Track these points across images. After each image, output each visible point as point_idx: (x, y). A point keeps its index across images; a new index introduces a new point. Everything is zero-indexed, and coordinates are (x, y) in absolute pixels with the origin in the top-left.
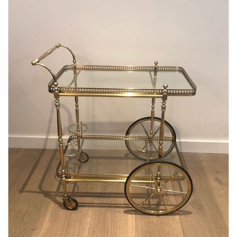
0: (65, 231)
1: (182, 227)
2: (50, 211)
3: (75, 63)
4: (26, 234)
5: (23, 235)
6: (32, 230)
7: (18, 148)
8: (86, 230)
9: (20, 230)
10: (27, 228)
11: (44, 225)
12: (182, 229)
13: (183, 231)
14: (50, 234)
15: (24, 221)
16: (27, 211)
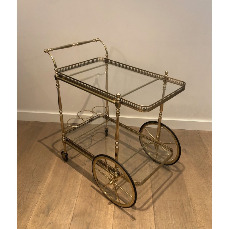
0: (63, 184)
2: (52, 170)
3: (107, 56)
4: (34, 184)
5: (32, 185)
6: (39, 182)
7: (28, 121)
8: (79, 184)
9: (30, 182)
10: (35, 181)
11: (48, 179)
14: (52, 185)
15: (33, 175)
16: (35, 169)
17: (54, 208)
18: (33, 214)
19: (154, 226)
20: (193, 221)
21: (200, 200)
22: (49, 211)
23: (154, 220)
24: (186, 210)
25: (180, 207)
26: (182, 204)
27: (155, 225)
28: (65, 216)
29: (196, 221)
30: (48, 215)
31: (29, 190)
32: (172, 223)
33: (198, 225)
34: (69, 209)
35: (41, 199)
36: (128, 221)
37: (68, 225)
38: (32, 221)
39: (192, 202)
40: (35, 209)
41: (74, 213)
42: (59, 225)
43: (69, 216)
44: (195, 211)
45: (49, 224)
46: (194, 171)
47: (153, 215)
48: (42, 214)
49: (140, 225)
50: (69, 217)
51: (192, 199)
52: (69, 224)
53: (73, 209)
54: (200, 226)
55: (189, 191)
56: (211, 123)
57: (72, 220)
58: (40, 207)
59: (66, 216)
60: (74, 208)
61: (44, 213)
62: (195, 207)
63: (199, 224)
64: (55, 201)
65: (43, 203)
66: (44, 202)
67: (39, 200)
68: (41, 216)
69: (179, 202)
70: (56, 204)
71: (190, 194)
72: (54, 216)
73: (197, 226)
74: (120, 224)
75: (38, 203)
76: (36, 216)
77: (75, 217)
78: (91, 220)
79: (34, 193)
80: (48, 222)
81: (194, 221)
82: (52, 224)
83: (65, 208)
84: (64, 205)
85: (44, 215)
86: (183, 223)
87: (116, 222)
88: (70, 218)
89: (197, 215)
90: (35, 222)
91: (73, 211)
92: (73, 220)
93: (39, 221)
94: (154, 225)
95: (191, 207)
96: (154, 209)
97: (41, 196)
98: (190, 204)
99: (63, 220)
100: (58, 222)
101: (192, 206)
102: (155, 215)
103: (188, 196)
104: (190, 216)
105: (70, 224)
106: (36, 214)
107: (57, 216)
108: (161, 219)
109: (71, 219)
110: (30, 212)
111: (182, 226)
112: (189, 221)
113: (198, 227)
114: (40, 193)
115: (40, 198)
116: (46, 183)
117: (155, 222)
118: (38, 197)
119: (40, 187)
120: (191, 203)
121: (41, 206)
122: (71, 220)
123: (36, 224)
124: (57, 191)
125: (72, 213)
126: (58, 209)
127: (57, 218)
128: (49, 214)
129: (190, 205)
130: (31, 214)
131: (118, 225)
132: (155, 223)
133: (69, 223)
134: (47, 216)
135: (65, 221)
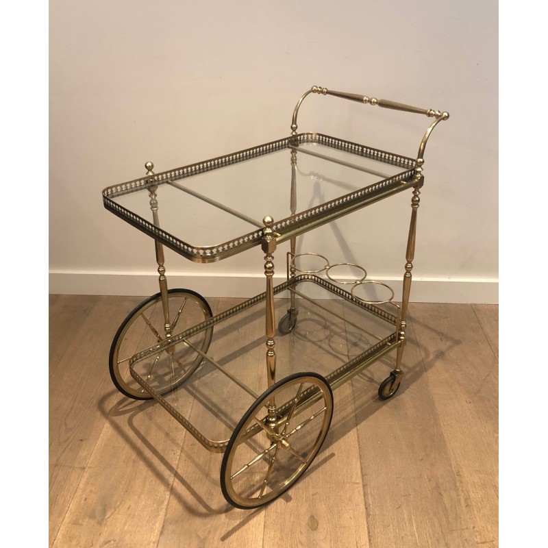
1: (358, 437)
4: (70, 446)
5: (65, 449)
6: (82, 440)
9: (59, 440)
10: (72, 437)
11: (103, 433)
12: (358, 442)
13: (359, 445)
14: (114, 447)
15: (66, 425)
16: (72, 408)
17: (118, 504)
18: (66, 519)
19: (368, 544)
20: (465, 527)
21: (481, 475)
22: (104, 512)
23: (366, 529)
24: (446, 501)
25: (432, 494)
26: (438, 486)
27: (370, 540)
28: (145, 523)
29: (474, 528)
30: (102, 520)
31: (58, 460)
32: (413, 535)
33: (478, 537)
34: (155, 505)
35: (87, 483)
36: (301, 533)
37: (152, 544)
38: (64, 536)
39: (461, 482)
40: (71, 505)
41: (166, 515)
42: (129, 545)
43: (155, 522)
44: (469, 503)
45: (105, 544)
46: (465, 403)
47: (364, 515)
48: (87, 520)
49: (331, 541)
50: (154, 524)
51: (461, 473)
52: (154, 542)
53: (164, 506)
54: (484, 540)
55: (454, 454)
56: (497, 284)
57: (161, 533)
58: (83, 502)
59: (148, 522)
60: (166, 503)
61: (92, 516)
62: (468, 492)
63: (480, 534)
64: (121, 487)
65: (91, 491)
66: (93, 488)
67: (81, 486)
68: (85, 524)
69: (430, 480)
70: (122, 493)
71: (457, 462)
72: (118, 523)
73: (476, 540)
74: (282, 539)
75: (79, 492)
76: (75, 524)
77: (170, 524)
78: (209, 532)
79: (70, 467)
80: (102, 540)
81: (467, 528)
82: (112, 542)
83: (143, 503)
84: (143, 497)
85: (93, 522)
86: (440, 533)
87: (272, 533)
88: (158, 527)
89: (476, 512)
90: (71, 539)
91: (164, 510)
92: (165, 532)
93: (80, 536)
94: (368, 541)
95: (460, 492)
96: (365, 501)
97: (86, 475)
98: (456, 486)
99: (139, 531)
100: (127, 538)
101: (462, 491)
102: (368, 515)
103: (450, 465)
104: (456, 515)
105: (156, 543)
106: (74, 519)
107: (125, 524)
108: (384, 526)
109: (160, 529)
110: (60, 515)
111: (438, 540)
112: (454, 528)
113: (478, 543)
114: (84, 468)
115: (83, 481)
116: (99, 442)
117: (369, 532)
118: (78, 478)
119: (83, 453)
120: (458, 484)
121: (86, 499)
122: (159, 533)
123: (74, 543)
124: (124, 462)
125: (162, 514)
126: (127, 506)
127: (126, 528)
128: (106, 517)
129: (456, 489)
130: (61, 519)
131: (278, 543)
132: (369, 536)
133: (154, 540)
134: (100, 523)
135: (145, 536)
